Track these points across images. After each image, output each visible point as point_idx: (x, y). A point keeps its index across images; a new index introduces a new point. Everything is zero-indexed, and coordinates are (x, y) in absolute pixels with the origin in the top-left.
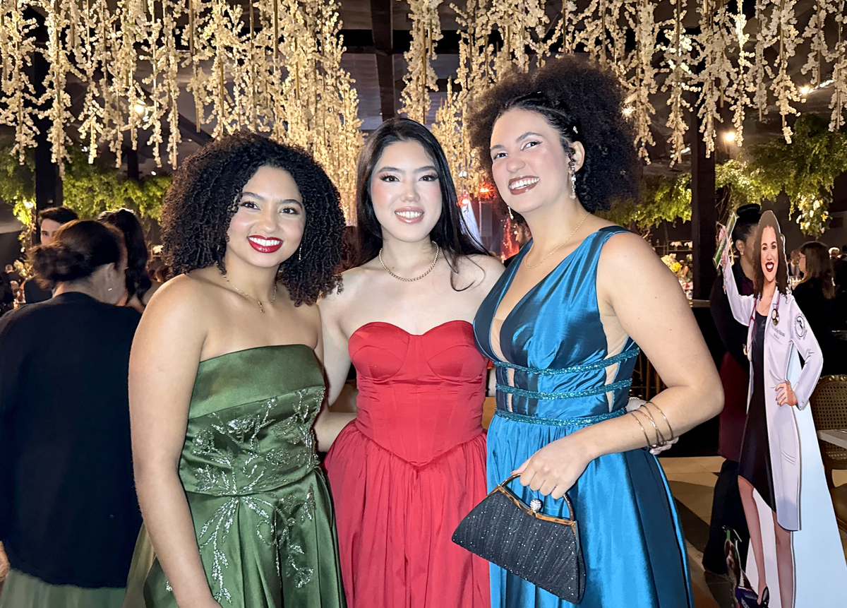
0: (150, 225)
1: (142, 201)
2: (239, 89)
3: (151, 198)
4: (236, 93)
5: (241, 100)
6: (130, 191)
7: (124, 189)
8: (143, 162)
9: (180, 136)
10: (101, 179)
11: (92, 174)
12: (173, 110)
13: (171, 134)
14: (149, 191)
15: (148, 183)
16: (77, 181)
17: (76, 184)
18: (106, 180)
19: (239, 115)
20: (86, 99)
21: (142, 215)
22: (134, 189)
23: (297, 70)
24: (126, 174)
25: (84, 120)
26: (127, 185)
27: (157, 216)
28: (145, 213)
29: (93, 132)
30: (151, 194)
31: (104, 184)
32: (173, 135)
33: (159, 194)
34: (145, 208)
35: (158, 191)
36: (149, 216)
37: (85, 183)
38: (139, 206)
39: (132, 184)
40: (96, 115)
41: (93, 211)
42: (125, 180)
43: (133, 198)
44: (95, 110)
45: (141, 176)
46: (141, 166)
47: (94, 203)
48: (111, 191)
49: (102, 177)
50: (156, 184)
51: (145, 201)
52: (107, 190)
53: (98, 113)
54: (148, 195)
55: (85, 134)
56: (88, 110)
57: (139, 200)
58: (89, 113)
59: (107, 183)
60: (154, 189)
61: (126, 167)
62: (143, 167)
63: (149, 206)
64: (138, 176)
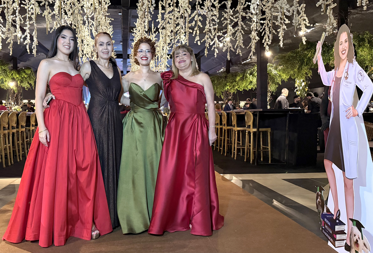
0: (22, 90)
3: (23, 78)
6: (14, 75)
7: (11, 74)
8: (19, 63)
9: (37, 42)
12: (35, 31)
13: (34, 41)
15: (22, 72)
18: (4, 68)
21: (19, 85)
22: (15, 74)
24: (12, 68)
26: (12, 72)
27: (25, 86)
30: (23, 76)
31: (3, 70)
33: (26, 76)
34: (20, 82)
35: (26, 75)
36: (22, 86)
38: (17, 81)
39: (14, 72)
42: (12, 70)
43: (15, 78)
45: (18, 69)
46: (18, 65)
48: (6, 73)
49: (2, 67)
50: (25, 72)
51: (20, 79)
52: (4, 72)
54: (21, 77)
57: (18, 79)
59: (5, 70)
60: (24, 74)
61: (12, 65)
62: (20, 65)
63: (22, 82)
64: (17, 69)
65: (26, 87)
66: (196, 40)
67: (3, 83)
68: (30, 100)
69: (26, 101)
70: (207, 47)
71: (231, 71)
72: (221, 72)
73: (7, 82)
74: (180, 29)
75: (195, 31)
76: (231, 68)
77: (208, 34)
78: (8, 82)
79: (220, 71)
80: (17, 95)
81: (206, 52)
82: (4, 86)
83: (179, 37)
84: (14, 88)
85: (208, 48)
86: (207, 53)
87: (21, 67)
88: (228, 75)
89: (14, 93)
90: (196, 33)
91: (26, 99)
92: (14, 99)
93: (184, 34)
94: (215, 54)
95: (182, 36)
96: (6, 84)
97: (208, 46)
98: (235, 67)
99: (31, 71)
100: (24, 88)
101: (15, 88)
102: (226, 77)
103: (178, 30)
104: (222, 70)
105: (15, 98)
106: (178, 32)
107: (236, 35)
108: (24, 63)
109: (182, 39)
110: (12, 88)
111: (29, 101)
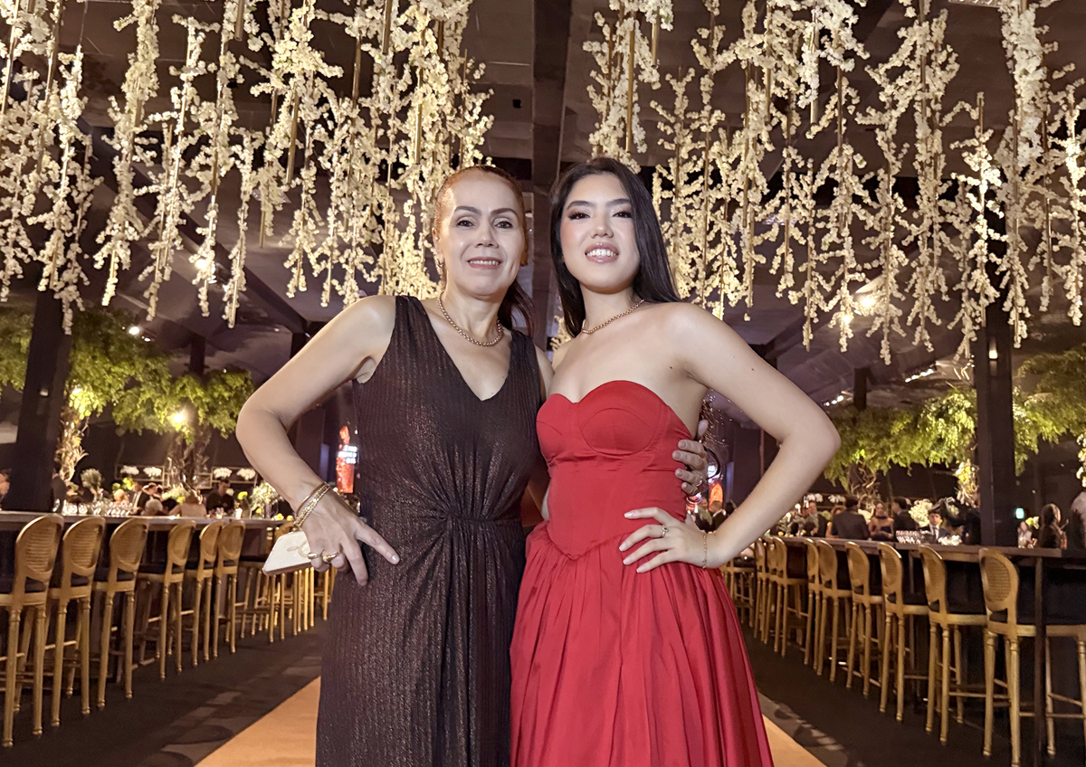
0: (209, 436)
1: (202, 403)
2: (336, 212)
3: (216, 401)
4: (331, 219)
5: (337, 228)
6: (188, 390)
7: (181, 385)
8: (212, 355)
9: (244, 282)
10: (147, 366)
11: (135, 357)
12: (239, 245)
13: (232, 277)
14: (215, 390)
15: (214, 380)
16: (114, 365)
17: (113, 370)
18: (153, 367)
19: (331, 248)
20: (111, 214)
21: (201, 420)
22: (194, 387)
23: (420, 119)
24: (186, 368)
25: (105, 243)
26: (185, 381)
28: (205, 420)
29: (114, 260)
30: (216, 395)
31: (150, 373)
32: (235, 278)
33: (226, 395)
34: (206, 412)
35: (226, 390)
36: (211, 425)
37: (125, 370)
38: (198, 409)
39: (192, 380)
41: (136, 414)
42: (183, 374)
43: (192, 398)
45: (206, 371)
46: (208, 360)
47: (137, 401)
48: (160, 382)
49: (148, 362)
50: (224, 382)
51: (207, 404)
52: (154, 380)
54: (212, 396)
55: (102, 262)
56: (113, 229)
57: (199, 402)
58: (113, 233)
59: (155, 371)
60: (221, 388)
61: (188, 360)
62: (212, 361)
63: (211, 411)
64: (202, 371)
65: (224, 430)
66: (782, 287)
67: (153, 413)
68: (237, 471)
69: (223, 472)
70: (812, 319)
71: (869, 403)
72: (839, 404)
73: (165, 411)
74: (721, 254)
75: (779, 258)
76: (869, 396)
77: (812, 277)
78: (168, 410)
79: (834, 402)
80: (192, 454)
81: (807, 335)
82: (154, 421)
83: (718, 279)
84: (184, 430)
85: (816, 321)
86: (811, 337)
87: (217, 367)
88: (862, 415)
89: (184, 445)
90: (783, 262)
91: (224, 466)
92: (180, 464)
93: (737, 272)
94: (843, 341)
95: (730, 280)
96: (161, 416)
97: (813, 314)
98: (882, 393)
99: (246, 380)
100: (218, 431)
101: (186, 431)
102: (854, 421)
103: (715, 259)
104: (840, 399)
105: (186, 461)
106: (715, 266)
107: (912, 282)
108: (228, 354)
109: (727, 287)
110: (177, 430)
111: (234, 472)
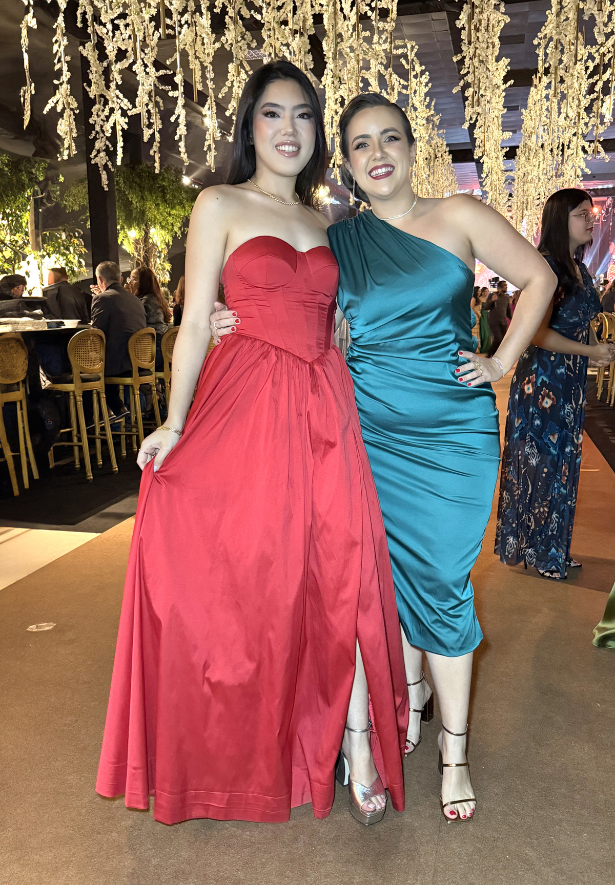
25: (110, 114)
29: (119, 128)
40: (121, 108)
44: (119, 101)
53: (122, 105)
55: (110, 131)
